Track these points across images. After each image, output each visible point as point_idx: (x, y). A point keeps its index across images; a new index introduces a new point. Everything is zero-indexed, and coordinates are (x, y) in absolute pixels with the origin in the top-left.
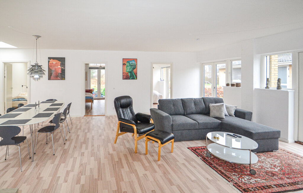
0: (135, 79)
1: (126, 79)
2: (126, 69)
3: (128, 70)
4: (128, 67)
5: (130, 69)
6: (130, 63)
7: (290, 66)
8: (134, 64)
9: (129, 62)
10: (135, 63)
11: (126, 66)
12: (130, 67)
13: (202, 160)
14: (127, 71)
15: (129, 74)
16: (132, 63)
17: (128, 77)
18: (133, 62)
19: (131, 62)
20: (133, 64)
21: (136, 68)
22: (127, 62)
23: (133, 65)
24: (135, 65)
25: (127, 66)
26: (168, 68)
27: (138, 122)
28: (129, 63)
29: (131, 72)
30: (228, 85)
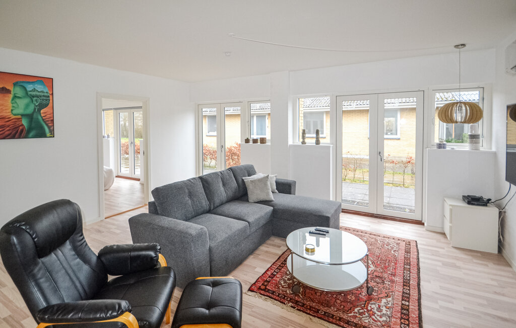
0: (48, 135)
1: (13, 137)
2: (10, 105)
3: (20, 111)
4: (18, 100)
5: (27, 106)
6: (28, 89)
7: (327, 113)
8: (42, 92)
9: (25, 85)
10: (46, 90)
11: (11, 96)
12: (26, 100)
13: (298, 309)
14: (14, 112)
15: (25, 122)
16: (34, 90)
17: (22, 131)
18: (39, 87)
19: (30, 87)
20: (38, 94)
21: (50, 105)
22: (15, 84)
23: (37, 96)
24: (46, 94)
25: (15, 97)
26: (119, 111)
27: (111, 278)
28: (25, 89)
29: (30, 117)
30: (247, 141)
